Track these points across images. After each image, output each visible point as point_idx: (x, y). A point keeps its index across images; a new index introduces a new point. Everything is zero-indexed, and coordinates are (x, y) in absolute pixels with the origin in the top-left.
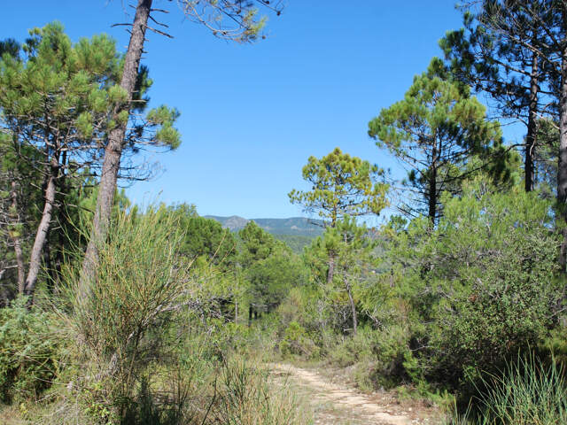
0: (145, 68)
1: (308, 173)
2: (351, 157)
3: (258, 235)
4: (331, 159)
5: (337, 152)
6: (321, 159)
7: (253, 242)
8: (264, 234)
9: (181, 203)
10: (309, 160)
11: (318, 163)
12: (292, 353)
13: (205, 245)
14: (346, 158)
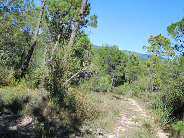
0: (90, 4)
1: (150, 41)
2: (165, 37)
3: (135, 58)
4: (158, 37)
5: (160, 35)
6: (155, 37)
7: (133, 60)
8: (137, 58)
9: (114, 45)
10: (151, 36)
11: (153, 37)
12: (135, 96)
13: (119, 58)
14: (163, 37)
